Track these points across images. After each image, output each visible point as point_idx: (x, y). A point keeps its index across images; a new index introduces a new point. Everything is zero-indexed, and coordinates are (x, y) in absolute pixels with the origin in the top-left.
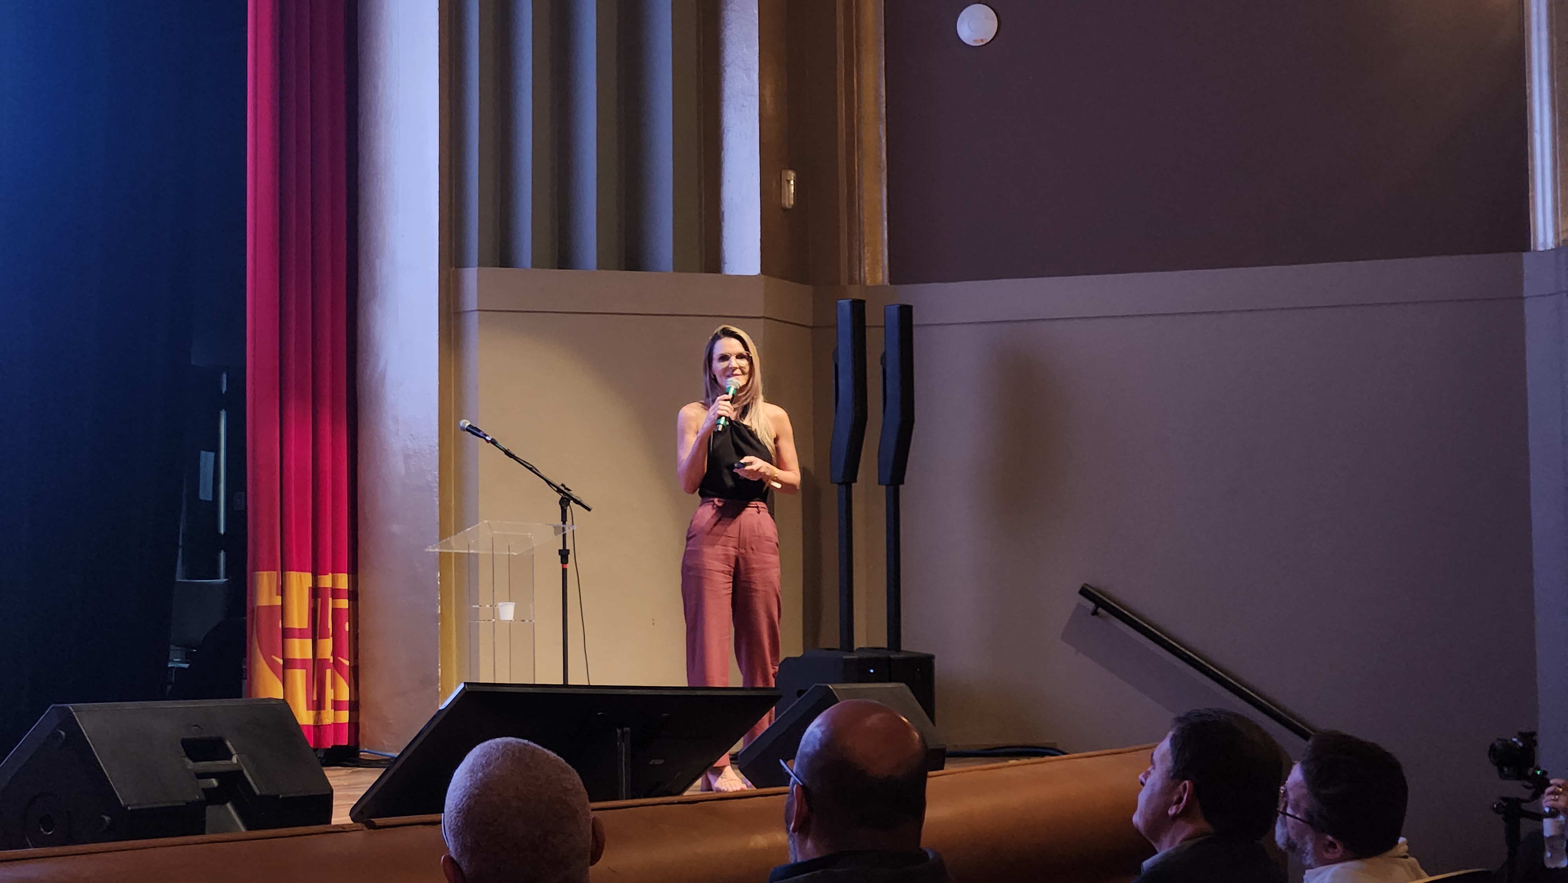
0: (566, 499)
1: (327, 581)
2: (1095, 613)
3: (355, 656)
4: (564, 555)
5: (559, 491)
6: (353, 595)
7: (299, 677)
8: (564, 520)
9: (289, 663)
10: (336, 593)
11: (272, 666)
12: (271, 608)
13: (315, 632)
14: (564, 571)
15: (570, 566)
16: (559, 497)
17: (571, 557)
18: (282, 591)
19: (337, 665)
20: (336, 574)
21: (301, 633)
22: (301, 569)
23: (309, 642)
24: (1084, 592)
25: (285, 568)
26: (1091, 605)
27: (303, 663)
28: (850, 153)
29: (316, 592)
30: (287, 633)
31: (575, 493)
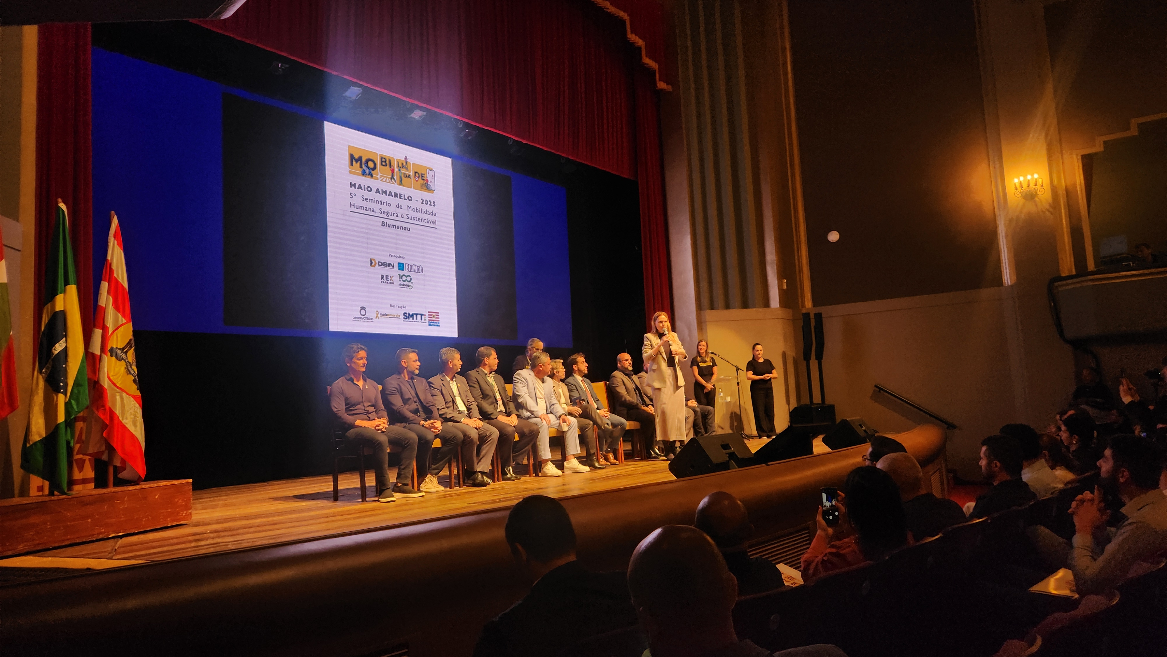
0: (738, 369)
2: (879, 392)
4: (738, 383)
5: (736, 367)
8: (737, 375)
14: (738, 388)
15: (740, 386)
16: (736, 368)
17: (740, 384)
24: (876, 386)
26: (878, 390)
28: (800, 273)
31: (739, 367)
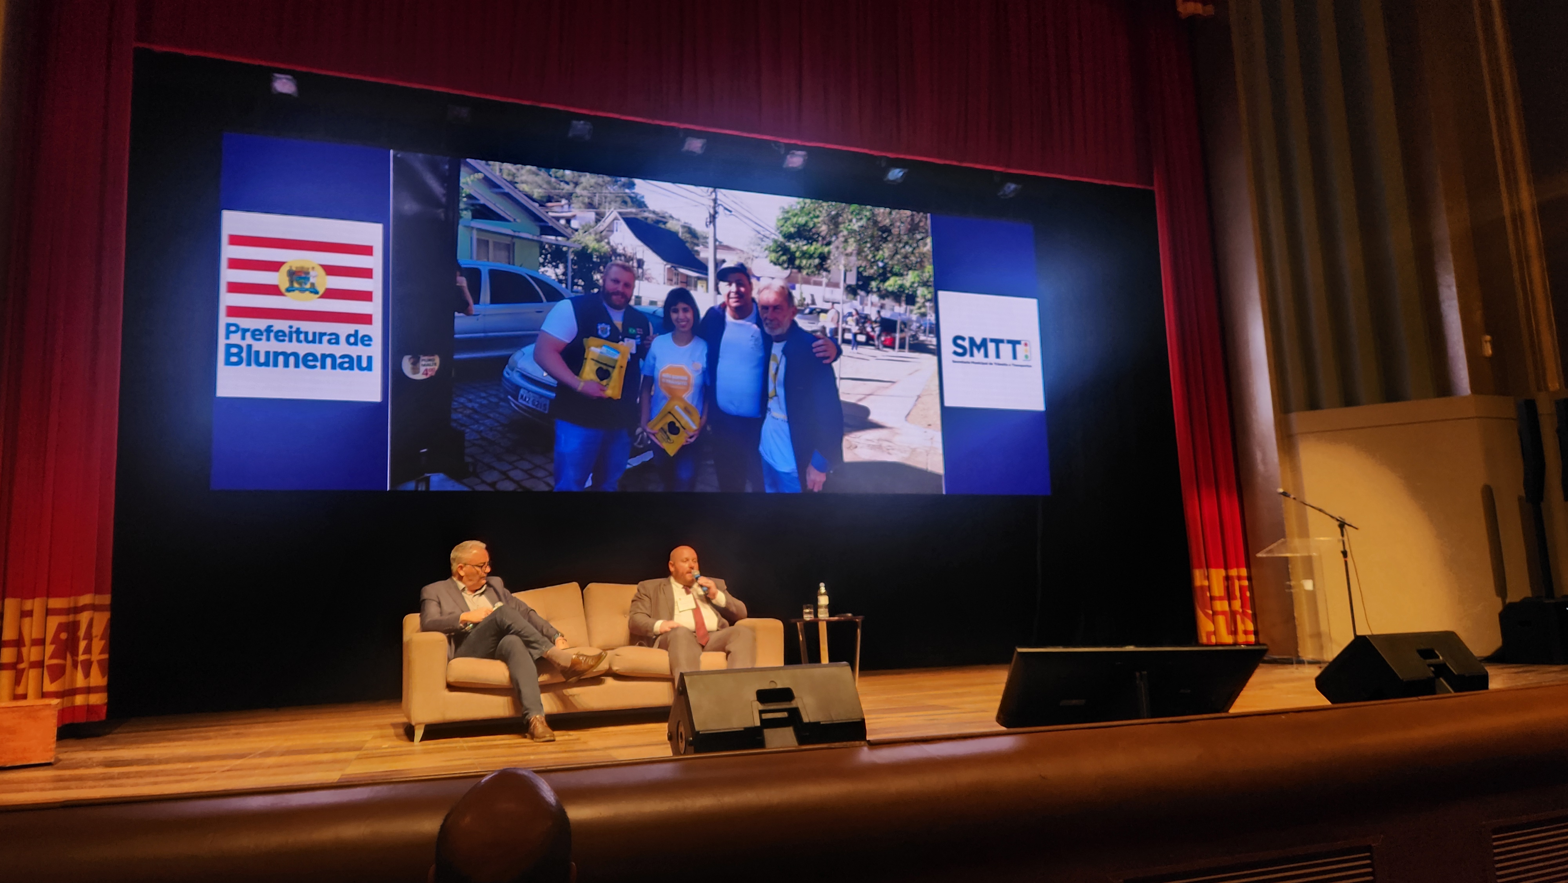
0: (1342, 525)
1: (1234, 572)
3: (1253, 608)
4: (1345, 554)
5: (1338, 520)
6: (1249, 578)
7: (1221, 620)
8: (1343, 535)
9: (1215, 613)
10: (1239, 578)
11: (1206, 614)
12: (1202, 587)
13: (1229, 596)
14: (1346, 562)
16: (1338, 523)
17: (1349, 555)
18: (1208, 578)
19: (1244, 613)
20: (1239, 569)
21: (1221, 598)
22: (1217, 567)
23: (1226, 603)
25: (1208, 568)
27: (1223, 613)
29: (1227, 578)
30: (1212, 598)
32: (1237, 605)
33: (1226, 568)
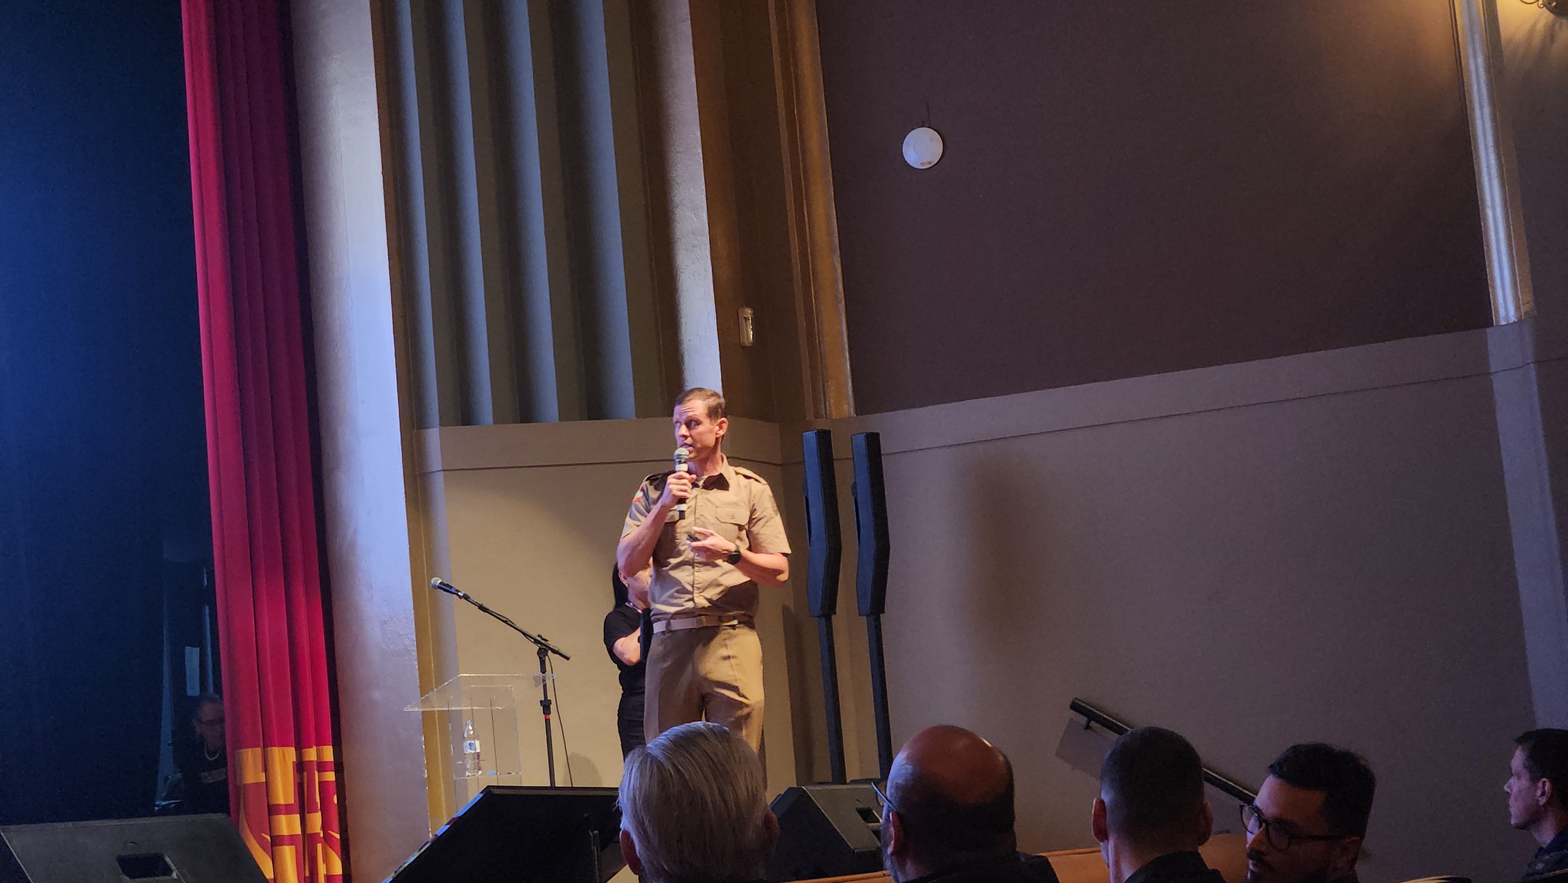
0: (544, 650)
1: (311, 754)
2: (1088, 727)
3: (344, 831)
4: (546, 706)
5: (536, 642)
6: (339, 767)
7: (288, 853)
8: (543, 671)
9: (277, 841)
10: (322, 766)
11: (261, 842)
12: (257, 784)
13: (303, 807)
14: (547, 722)
18: (266, 768)
19: (327, 839)
20: (320, 747)
21: (288, 810)
22: (283, 744)
23: (297, 817)
24: (1075, 707)
25: (265, 746)
26: (1083, 720)
27: (292, 839)
28: (806, 287)
29: (301, 766)
30: (273, 810)
31: (551, 644)
32: (316, 820)
33: (300, 748)
